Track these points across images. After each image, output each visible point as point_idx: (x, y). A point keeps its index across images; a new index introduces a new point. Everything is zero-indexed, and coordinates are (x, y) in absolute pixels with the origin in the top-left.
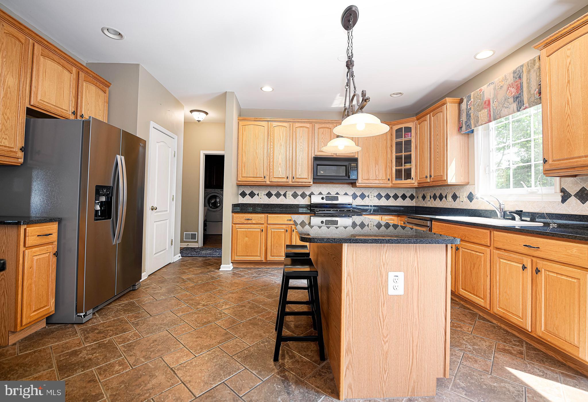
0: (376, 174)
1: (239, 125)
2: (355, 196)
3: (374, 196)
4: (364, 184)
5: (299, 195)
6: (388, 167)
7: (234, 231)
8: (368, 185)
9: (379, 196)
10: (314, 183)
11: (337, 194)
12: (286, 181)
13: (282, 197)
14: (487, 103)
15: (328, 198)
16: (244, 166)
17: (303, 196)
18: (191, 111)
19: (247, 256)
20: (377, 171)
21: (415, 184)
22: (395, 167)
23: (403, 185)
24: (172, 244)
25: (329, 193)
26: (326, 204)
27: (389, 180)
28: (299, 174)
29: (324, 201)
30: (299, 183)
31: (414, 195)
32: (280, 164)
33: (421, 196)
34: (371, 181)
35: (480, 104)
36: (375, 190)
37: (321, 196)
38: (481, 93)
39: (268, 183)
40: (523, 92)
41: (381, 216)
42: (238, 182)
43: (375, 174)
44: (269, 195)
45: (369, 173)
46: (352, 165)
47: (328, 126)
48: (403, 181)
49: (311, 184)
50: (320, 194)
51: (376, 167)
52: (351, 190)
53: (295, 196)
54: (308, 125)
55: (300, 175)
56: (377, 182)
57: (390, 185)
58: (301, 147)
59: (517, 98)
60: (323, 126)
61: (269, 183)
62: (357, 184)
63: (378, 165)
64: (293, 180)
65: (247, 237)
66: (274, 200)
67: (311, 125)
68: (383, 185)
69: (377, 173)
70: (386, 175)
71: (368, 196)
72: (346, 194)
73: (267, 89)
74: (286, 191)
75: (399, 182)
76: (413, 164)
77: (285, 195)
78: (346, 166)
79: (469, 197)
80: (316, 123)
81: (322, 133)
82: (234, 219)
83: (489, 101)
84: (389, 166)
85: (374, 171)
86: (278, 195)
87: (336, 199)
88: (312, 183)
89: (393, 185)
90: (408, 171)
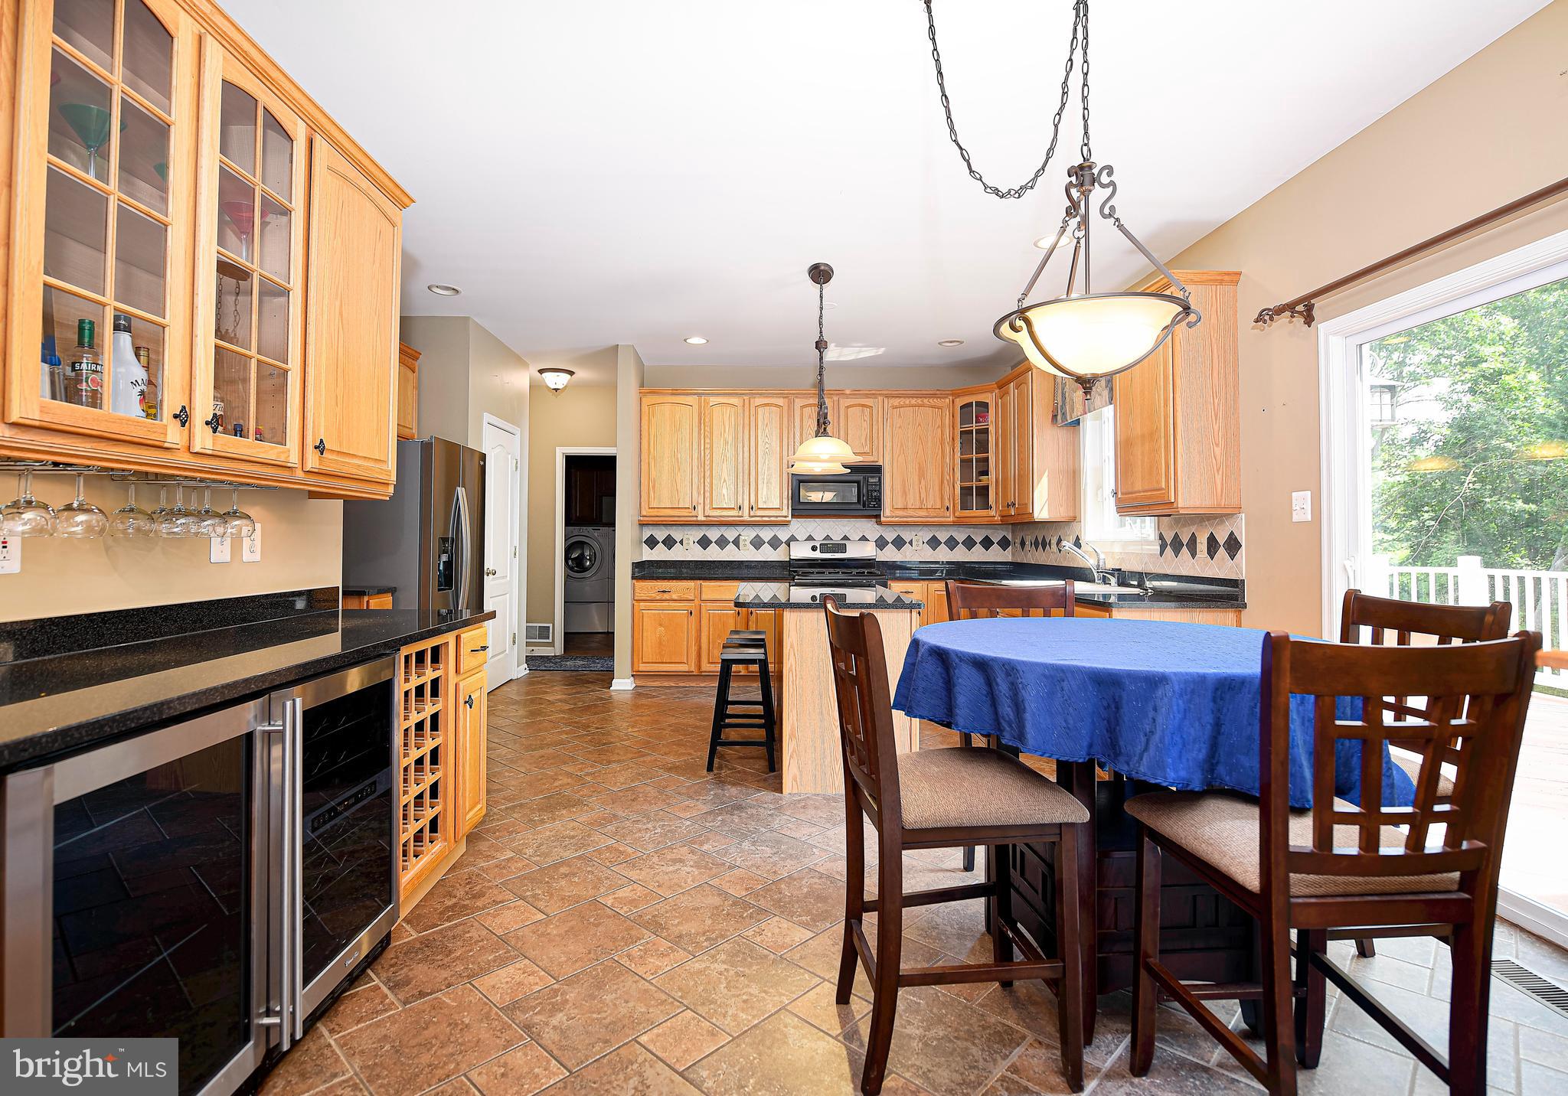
0: (920, 497)
1: (643, 405)
2: (881, 543)
3: (923, 543)
4: (897, 519)
5: (766, 541)
6: (946, 482)
7: (636, 615)
8: (905, 519)
9: (934, 543)
10: (793, 516)
11: (846, 538)
12: (737, 514)
13: (731, 546)
15: (824, 548)
16: (654, 487)
17: (775, 543)
18: (541, 371)
19: (662, 663)
20: (923, 491)
21: (996, 518)
22: (959, 482)
23: (975, 519)
24: (514, 642)
25: (828, 537)
26: (822, 560)
27: (948, 508)
28: (764, 499)
29: (818, 555)
30: (764, 519)
31: (1010, 538)
32: (725, 481)
33: (1018, 541)
34: (911, 512)
36: (923, 529)
37: (812, 543)
39: (701, 518)
42: (642, 518)
43: (918, 498)
44: (704, 543)
45: (906, 495)
46: (871, 480)
48: (975, 512)
49: (787, 519)
50: (810, 538)
51: (920, 483)
52: (872, 531)
53: (757, 543)
54: (780, 401)
55: (765, 502)
56: (923, 513)
57: (951, 519)
58: (767, 446)
61: (704, 519)
62: (883, 519)
63: (924, 478)
64: (752, 513)
65: (661, 625)
66: (714, 554)
67: (787, 400)
68: (936, 519)
69: (923, 495)
70: (942, 499)
71: (911, 543)
72: (864, 539)
74: (740, 535)
75: (967, 513)
76: (992, 477)
77: (736, 542)
78: (858, 482)
80: (797, 395)
82: (637, 590)
84: (947, 481)
85: (917, 491)
86: (722, 542)
87: (842, 548)
88: (789, 518)
89: (956, 519)
90: (983, 491)
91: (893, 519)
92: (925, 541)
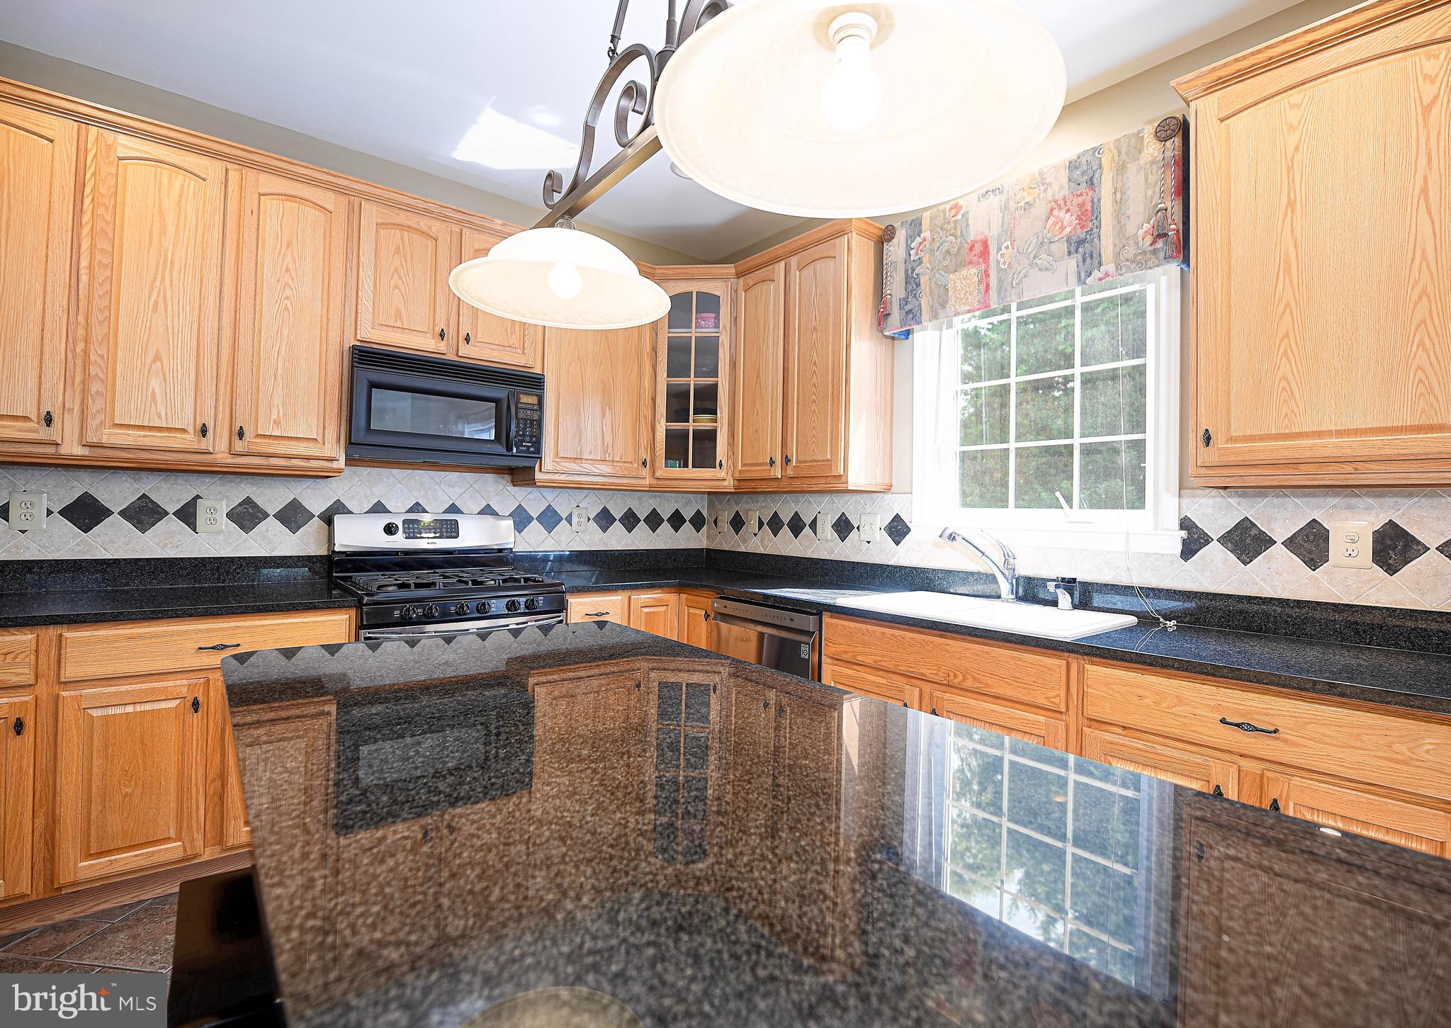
0: (603, 441)
2: (521, 519)
3: (589, 519)
4: (562, 477)
5: (271, 512)
6: (642, 419)
8: (577, 478)
9: (605, 519)
10: (350, 461)
11: (453, 509)
12: (195, 446)
13: (171, 523)
14: (978, 248)
15: (413, 529)
17: (293, 516)
20: (607, 430)
21: (726, 483)
22: (663, 421)
23: (689, 483)
25: (417, 507)
26: (407, 552)
27: (644, 464)
28: (275, 416)
29: (399, 542)
30: (273, 461)
31: (705, 513)
33: (726, 517)
34: (588, 467)
35: (954, 251)
36: (593, 497)
37: (384, 520)
38: (959, 217)
39: (74, 449)
40: (1099, 227)
41: (628, 593)
43: (599, 441)
44: (85, 513)
45: (580, 435)
46: (525, 399)
47: (424, 223)
48: (691, 472)
49: (335, 465)
50: (379, 508)
51: (603, 415)
52: (506, 496)
53: (247, 516)
54: (328, 199)
55: (277, 423)
56: (607, 469)
57: (647, 482)
58: (288, 292)
59: (1081, 242)
60: (402, 218)
61: (81, 452)
62: (538, 476)
63: (610, 409)
64: (239, 446)
66: (117, 542)
67: (344, 200)
68: (626, 481)
69: (607, 439)
70: (636, 445)
71: (569, 519)
72: (488, 511)
74: (198, 497)
75: (677, 472)
76: (722, 418)
77: (187, 515)
78: (496, 401)
79: (890, 528)
80: (370, 198)
81: (397, 251)
83: (985, 244)
84: (645, 417)
85: (599, 430)
86: (144, 514)
87: (450, 529)
88: (341, 463)
89: (655, 482)
90: (707, 438)
91: (556, 477)
92: (591, 517)
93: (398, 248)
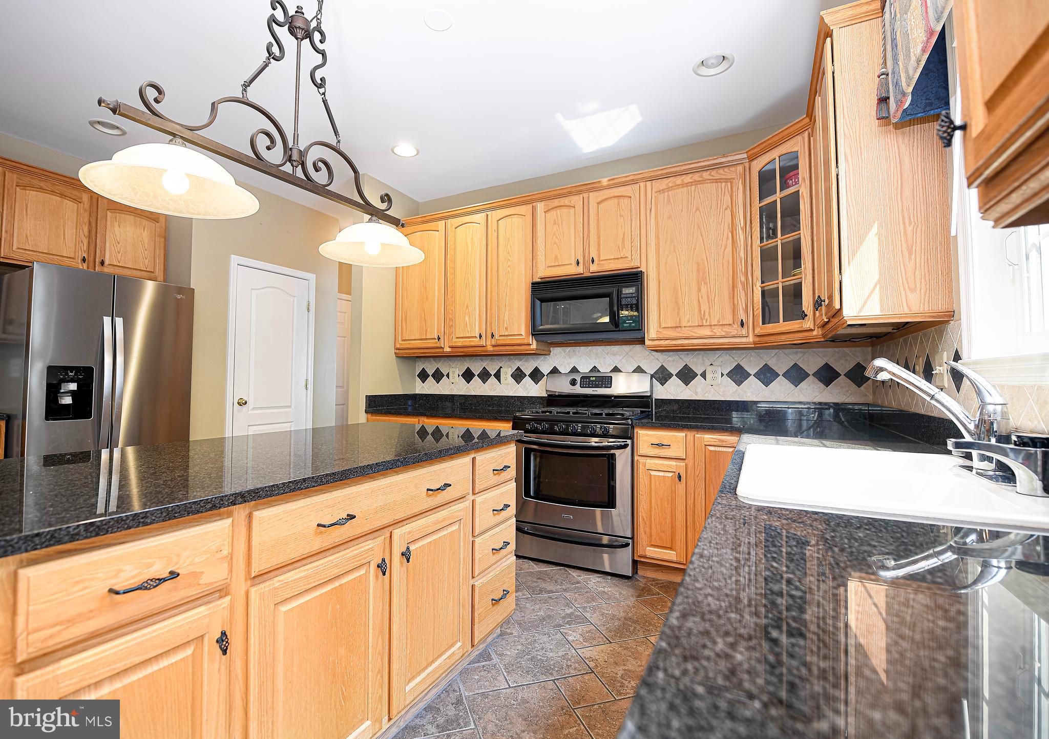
0: (700, 310)
2: (663, 376)
3: (723, 375)
4: (667, 342)
5: (527, 374)
6: (740, 286)
9: (739, 374)
11: (615, 370)
12: (482, 343)
13: (493, 380)
15: (587, 382)
16: (406, 319)
17: (536, 375)
20: (704, 302)
21: (815, 333)
22: (759, 283)
23: (783, 337)
25: (595, 369)
27: (743, 324)
28: (505, 326)
29: (578, 390)
30: (507, 348)
32: (467, 307)
36: (726, 357)
39: (447, 349)
42: (397, 351)
43: (697, 311)
44: (468, 376)
45: (679, 309)
46: (627, 291)
47: (565, 201)
48: (782, 326)
49: (531, 347)
50: (575, 370)
51: (699, 290)
52: (652, 359)
53: (518, 376)
54: (523, 210)
55: (506, 329)
56: (707, 332)
58: (509, 263)
60: (556, 202)
62: (647, 343)
63: (706, 284)
66: (477, 388)
67: (530, 207)
68: (726, 340)
69: (704, 307)
70: (734, 310)
72: (639, 370)
73: (405, 149)
74: (501, 367)
75: (771, 328)
76: (805, 268)
77: (498, 376)
78: (608, 296)
81: (555, 223)
84: (742, 283)
85: (695, 301)
86: (485, 376)
87: (606, 381)
88: (536, 346)
89: (757, 339)
90: (795, 293)
91: (662, 342)
92: (725, 373)
93: (555, 221)
